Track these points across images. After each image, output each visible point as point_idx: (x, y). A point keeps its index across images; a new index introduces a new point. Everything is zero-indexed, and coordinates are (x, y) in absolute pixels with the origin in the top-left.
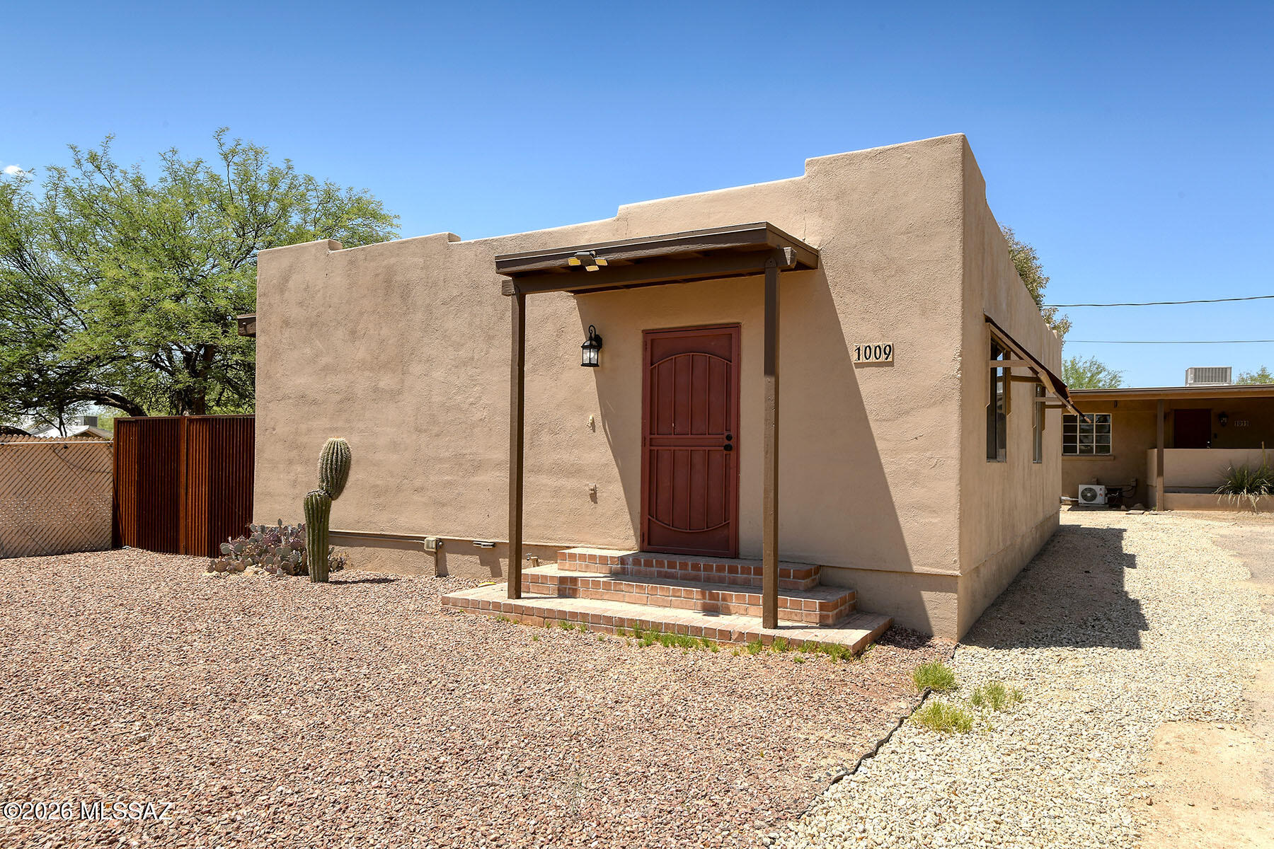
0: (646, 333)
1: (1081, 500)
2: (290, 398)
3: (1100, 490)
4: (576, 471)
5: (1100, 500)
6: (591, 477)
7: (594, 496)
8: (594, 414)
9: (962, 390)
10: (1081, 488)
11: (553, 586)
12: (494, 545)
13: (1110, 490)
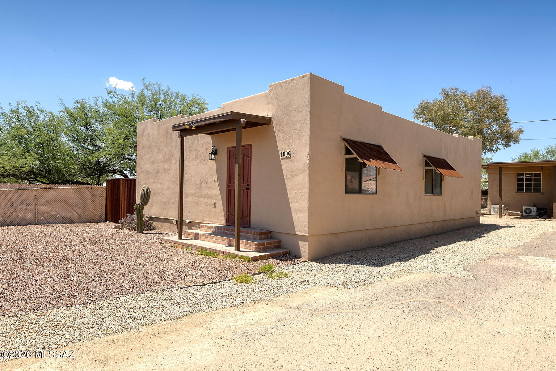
0: (228, 148)
1: (524, 214)
2: (144, 172)
3: (533, 209)
4: (210, 197)
5: (533, 213)
6: (214, 199)
7: (215, 206)
8: (215, 177)
9: (310, 168)
10: (524, 208)
11: (193, 236)
12: (191, 222)
13: (538, 209)
